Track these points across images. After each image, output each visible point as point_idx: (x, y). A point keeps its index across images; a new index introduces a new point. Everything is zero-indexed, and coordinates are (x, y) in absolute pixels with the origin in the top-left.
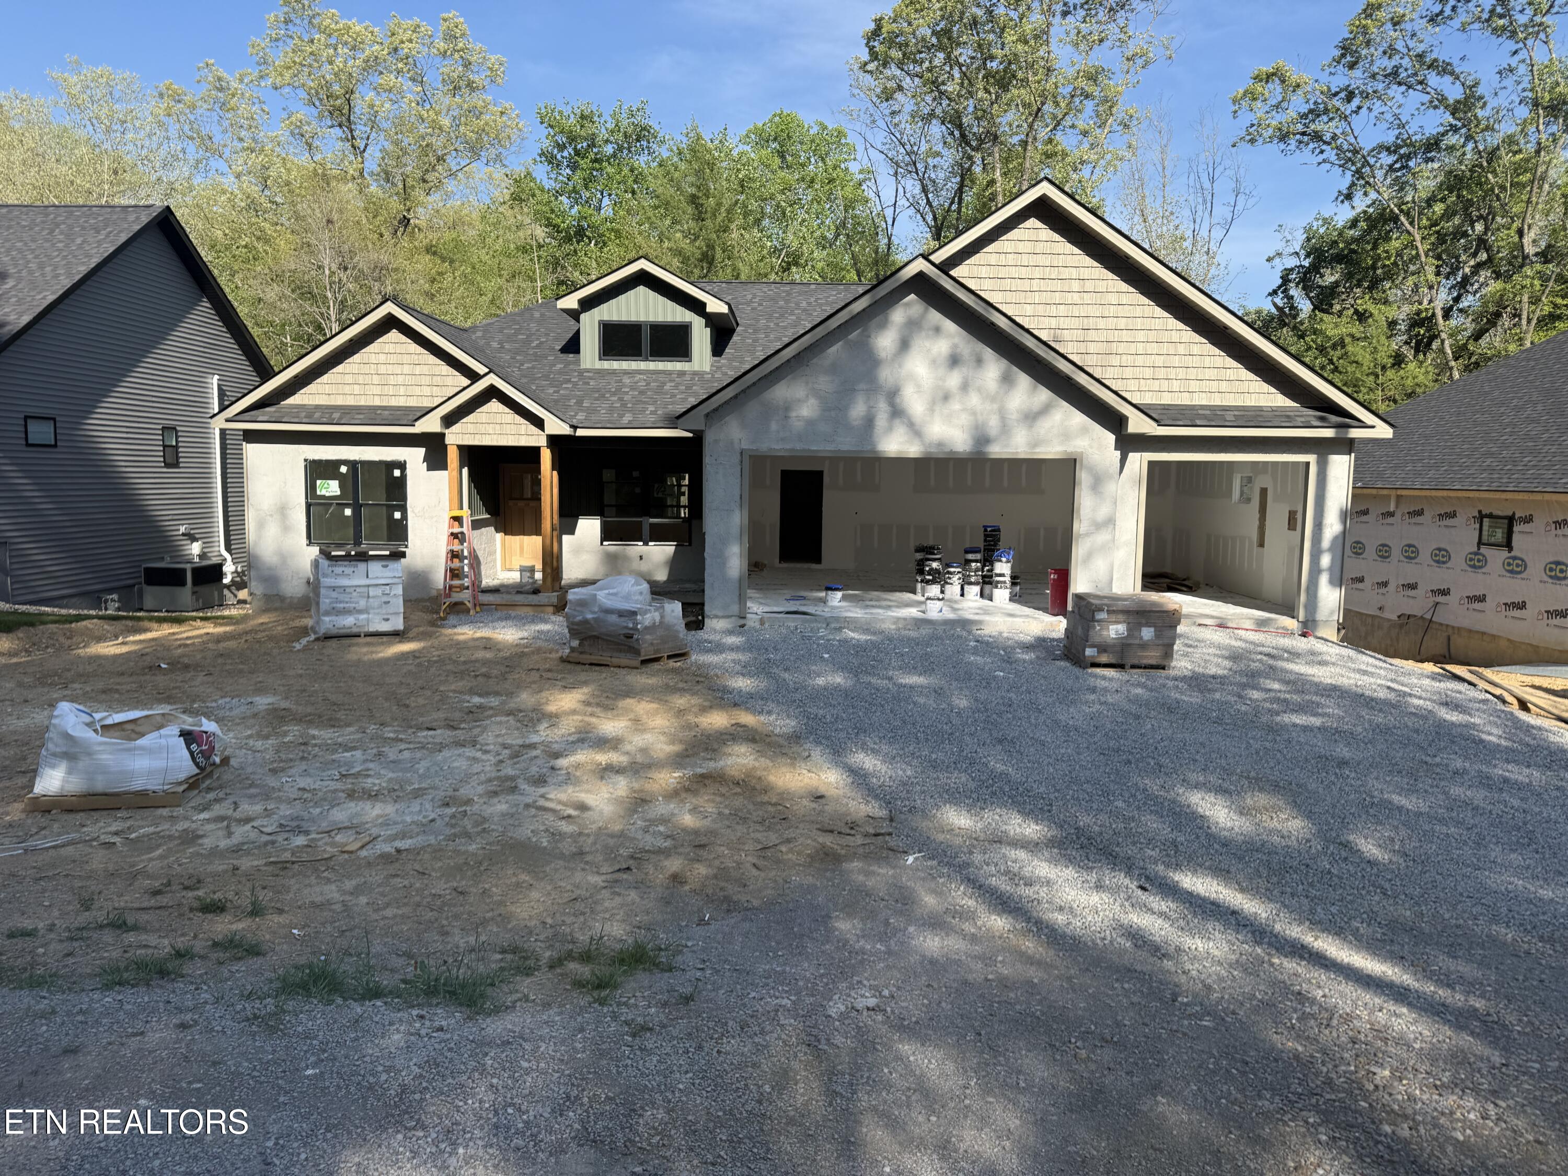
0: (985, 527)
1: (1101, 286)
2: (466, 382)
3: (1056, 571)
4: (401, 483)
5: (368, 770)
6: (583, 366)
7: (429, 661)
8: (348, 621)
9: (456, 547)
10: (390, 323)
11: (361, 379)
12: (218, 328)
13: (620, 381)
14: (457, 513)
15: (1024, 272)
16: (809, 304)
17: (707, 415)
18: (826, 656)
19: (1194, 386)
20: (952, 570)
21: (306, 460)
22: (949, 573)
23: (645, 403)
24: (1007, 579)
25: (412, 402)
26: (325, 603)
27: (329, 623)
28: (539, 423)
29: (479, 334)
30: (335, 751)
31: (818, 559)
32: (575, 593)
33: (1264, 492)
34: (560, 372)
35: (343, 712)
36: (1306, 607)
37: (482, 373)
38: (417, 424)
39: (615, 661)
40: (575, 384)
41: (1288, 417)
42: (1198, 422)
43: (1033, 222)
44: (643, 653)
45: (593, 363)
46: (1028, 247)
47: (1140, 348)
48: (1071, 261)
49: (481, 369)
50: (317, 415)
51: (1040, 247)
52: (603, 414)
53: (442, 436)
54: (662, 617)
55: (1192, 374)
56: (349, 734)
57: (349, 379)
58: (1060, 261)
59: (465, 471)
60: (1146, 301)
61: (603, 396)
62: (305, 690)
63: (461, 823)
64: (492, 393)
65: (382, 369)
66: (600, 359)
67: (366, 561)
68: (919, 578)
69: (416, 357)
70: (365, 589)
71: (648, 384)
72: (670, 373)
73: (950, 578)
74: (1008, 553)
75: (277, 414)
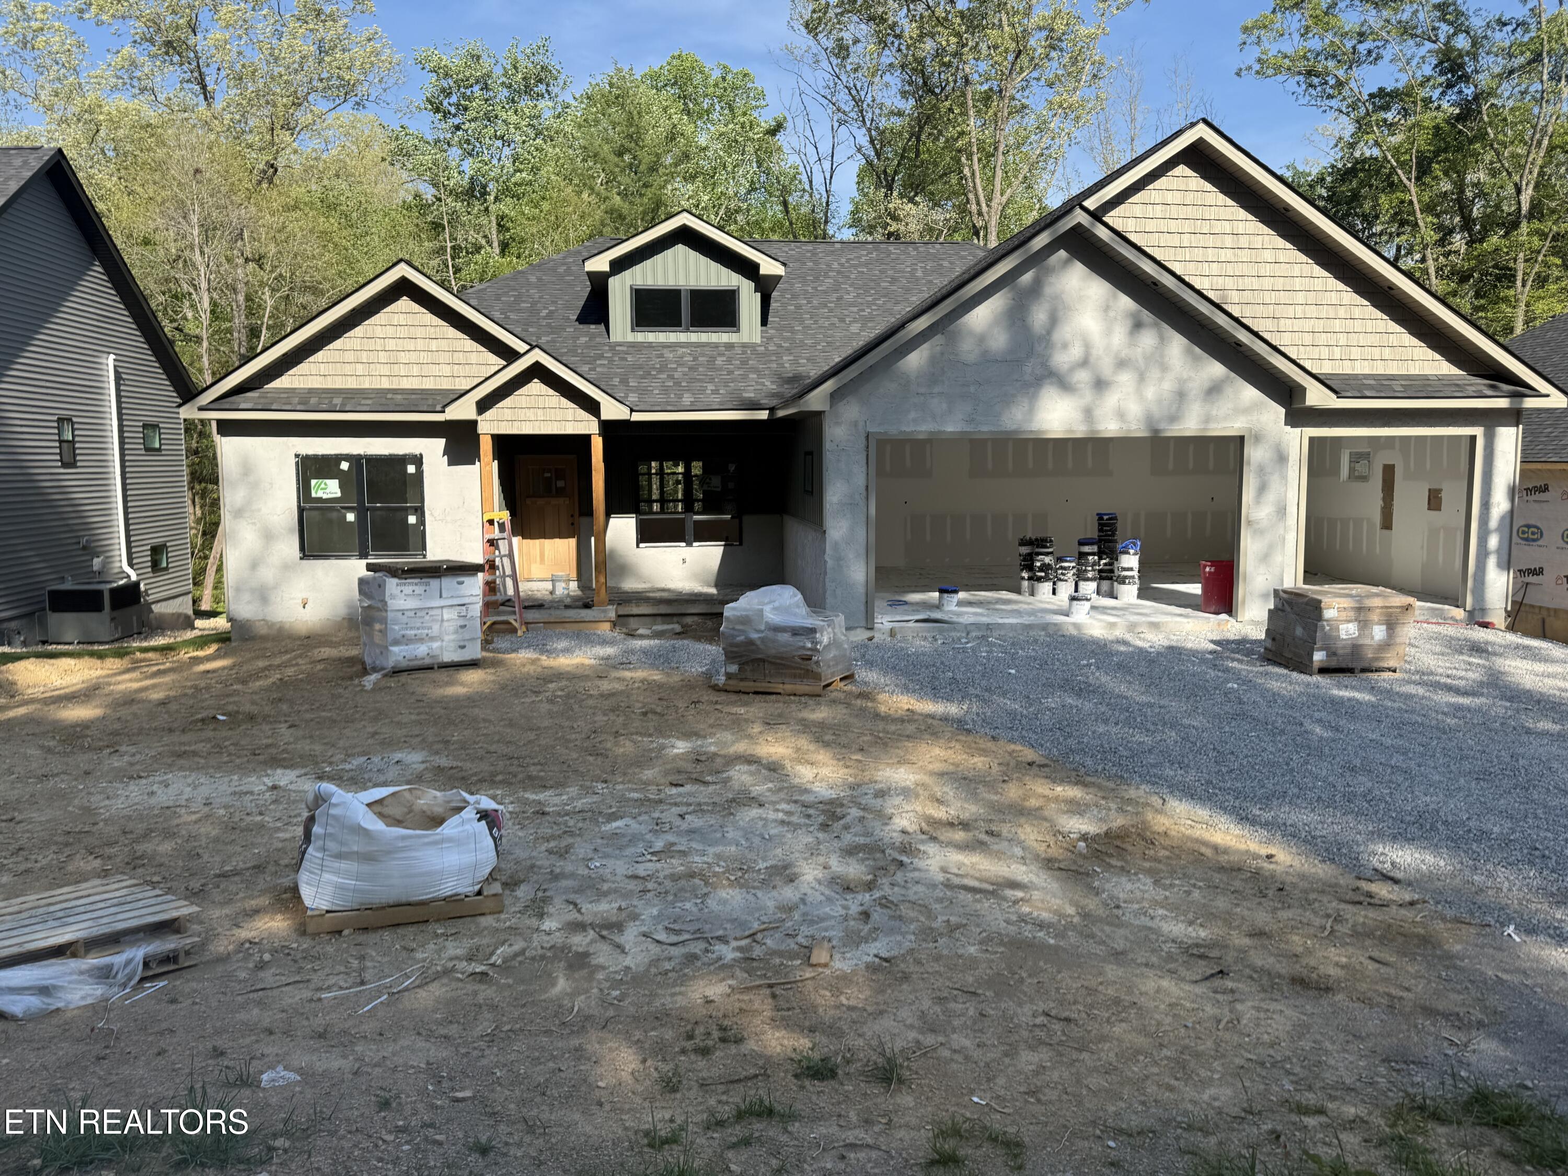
0: (1098, 515)
1: (1258, 242)
2: (501, 362)
3: (1215, 563)
4: (417, 481)
5: (674, 844)
6: (617, 339)
8: (420, 652)
11: (364, 357)
12: (110, 298)
13: (661, 356)
14: (488, 514)
15: (1173, 226)
17: (832, 394)
19: (1355, 353)
20: (1065, 565)
21: (297, 456)
22: (1062, 568)
23: (701, 381)
24: (1135, 573)
25: (445, 385)
26: (394, 630)
27: (398, 654)
28: (592, 407)
32: (734, 609)
33: (1390, 469)
34: (587, 346)
36: (1473, 595)
37: (522, 350)
38: (447, 410)
39: (790, 688)
41: (1457, 385)
42: (1368, 394)
43: (1182, 170)
44: (821, 678)
45: (624, 335)
46: (1177, 197)
47: (1299, 311)
48: (1222, 213)
49: (521, 346)
50: (313, 401)
51: (1190, 198)
52: (657, 396)
53: (475, 423)
56: (579, 796)
57: (350, 356)
58: (1211, 213)
61: (649, 373)
62: (447, 742)
64: (536, 373)
65: (391, 345)
66: (633, 330)
67: (439, 577)
68: (1025, 575)
69: (433, 329)
70: (438, 612)
71: (695, 359)
72: (716, 346)
73: (1063, 574)
74: (1135, 544)
75: (262, 401)
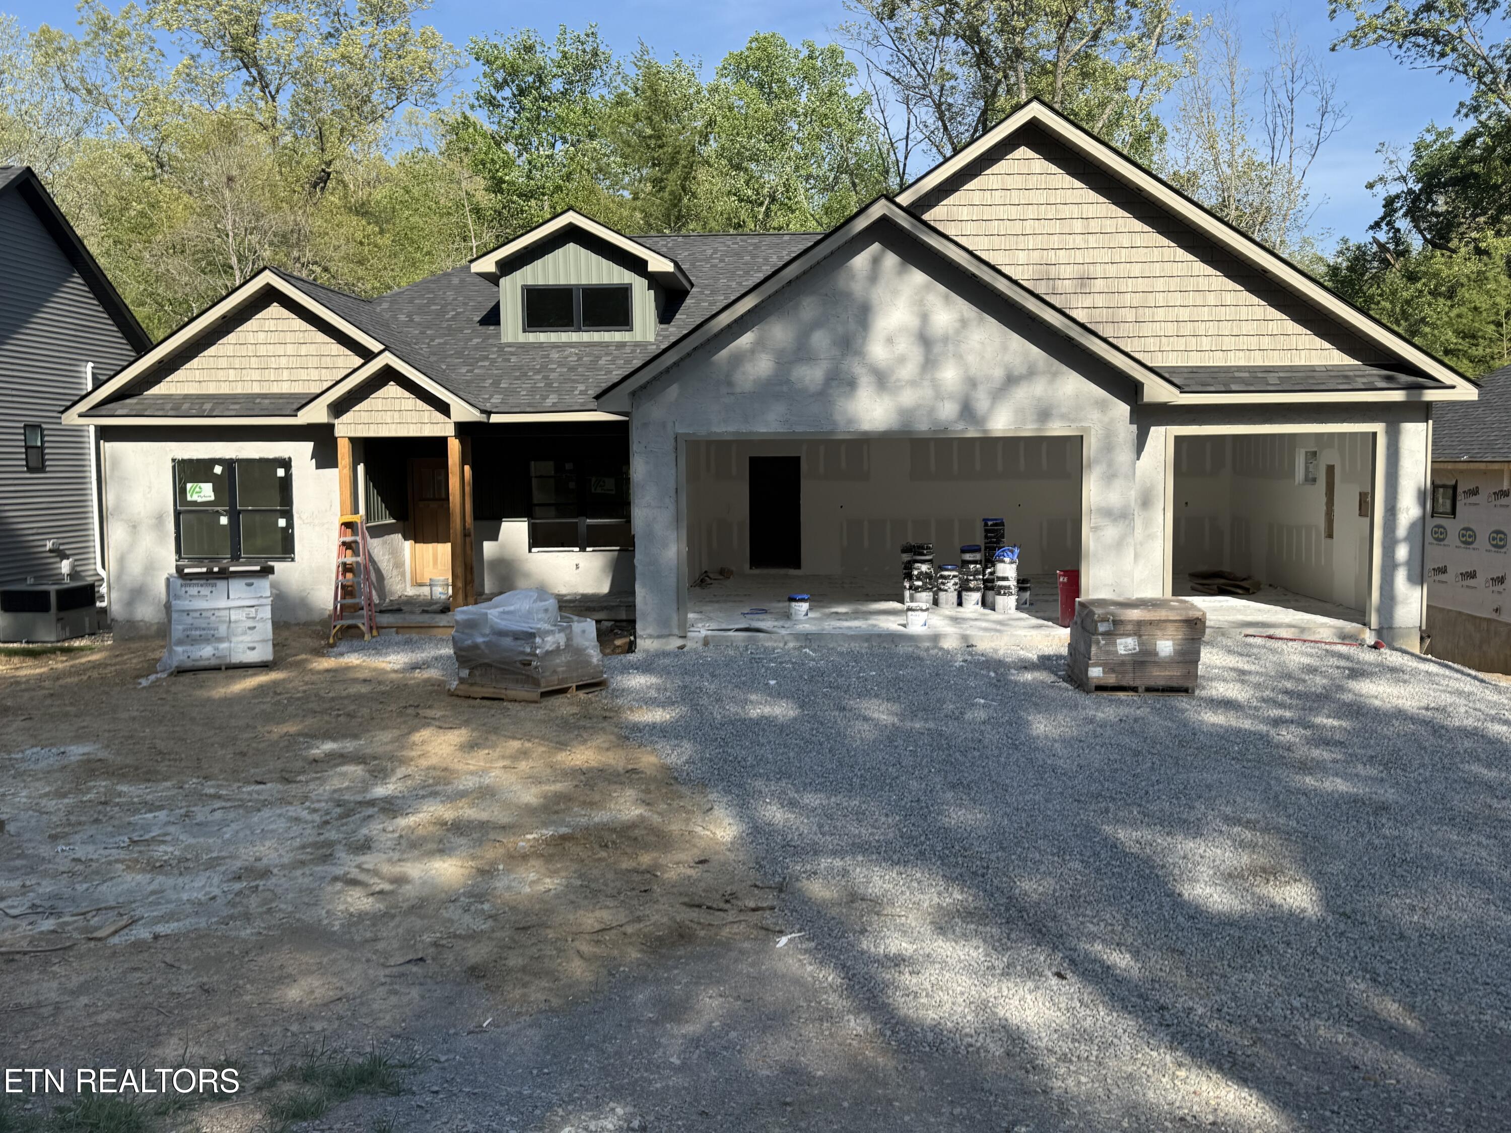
0: (985, 521)
1: (1109, 226)
2: (359, 361)
3: (1066, 573)
4: (286, 485)
5: (165, 835)
6: (504, 340)
7: (289, 699)
8: (206, 653)
9: (350, 559)
10: (268, 296)
11: (237, 363)
13: (547, 356)
14: (350, 518)
15: (1014, 212)
17: (633, 394)
18: (772, 682)
19: (1228, 343)
20: (946, 573)
21: (173, 460)
22: (942, 577)
23: (574, 381)
24: (1012, 583)
25: (294, 389)
26: (177, 630)
27: (181, 654)
28: (444, 408)
29: (385, 305)
30: (136, 811)
31: (797, 565)
32: (463, 612)
33: (1330, 469)
34: (476, 348)
35: (167, 763)
36: (1379, 611)
37: (376, 351)
38: (300, 413)
39: (511, 693)
40: (493, 361)
41: (1346, 377)
42: (1234, 388)
43: (1023, 152)
44: (543, 684)
45: (516, 336)
46: (1017, 182)
48: (1070, 196)
49: (375, 346)
50: (186, 406)
51: (1032, 182)
52: (523, 397)
53: (330, 427)
54: (569, 639)
55: (1226, 328)
56: (164, 789)
57: (223, 363)
58: (1058, 197)
59: (361, 468)
60: (1166, 242)
61: (525, 374)
62: (131, 737)
63: (245, 901)
64: (388, 375)
65: (262, 350)
66: (524, 331)
67: (227, 578)
68: (907, 585)
69: (301, 334)
70: (226, 613)
71: (580, 359)
72: (607, 345)
73: (943, 584)
74: (1012, 552)
75: (138, 407)
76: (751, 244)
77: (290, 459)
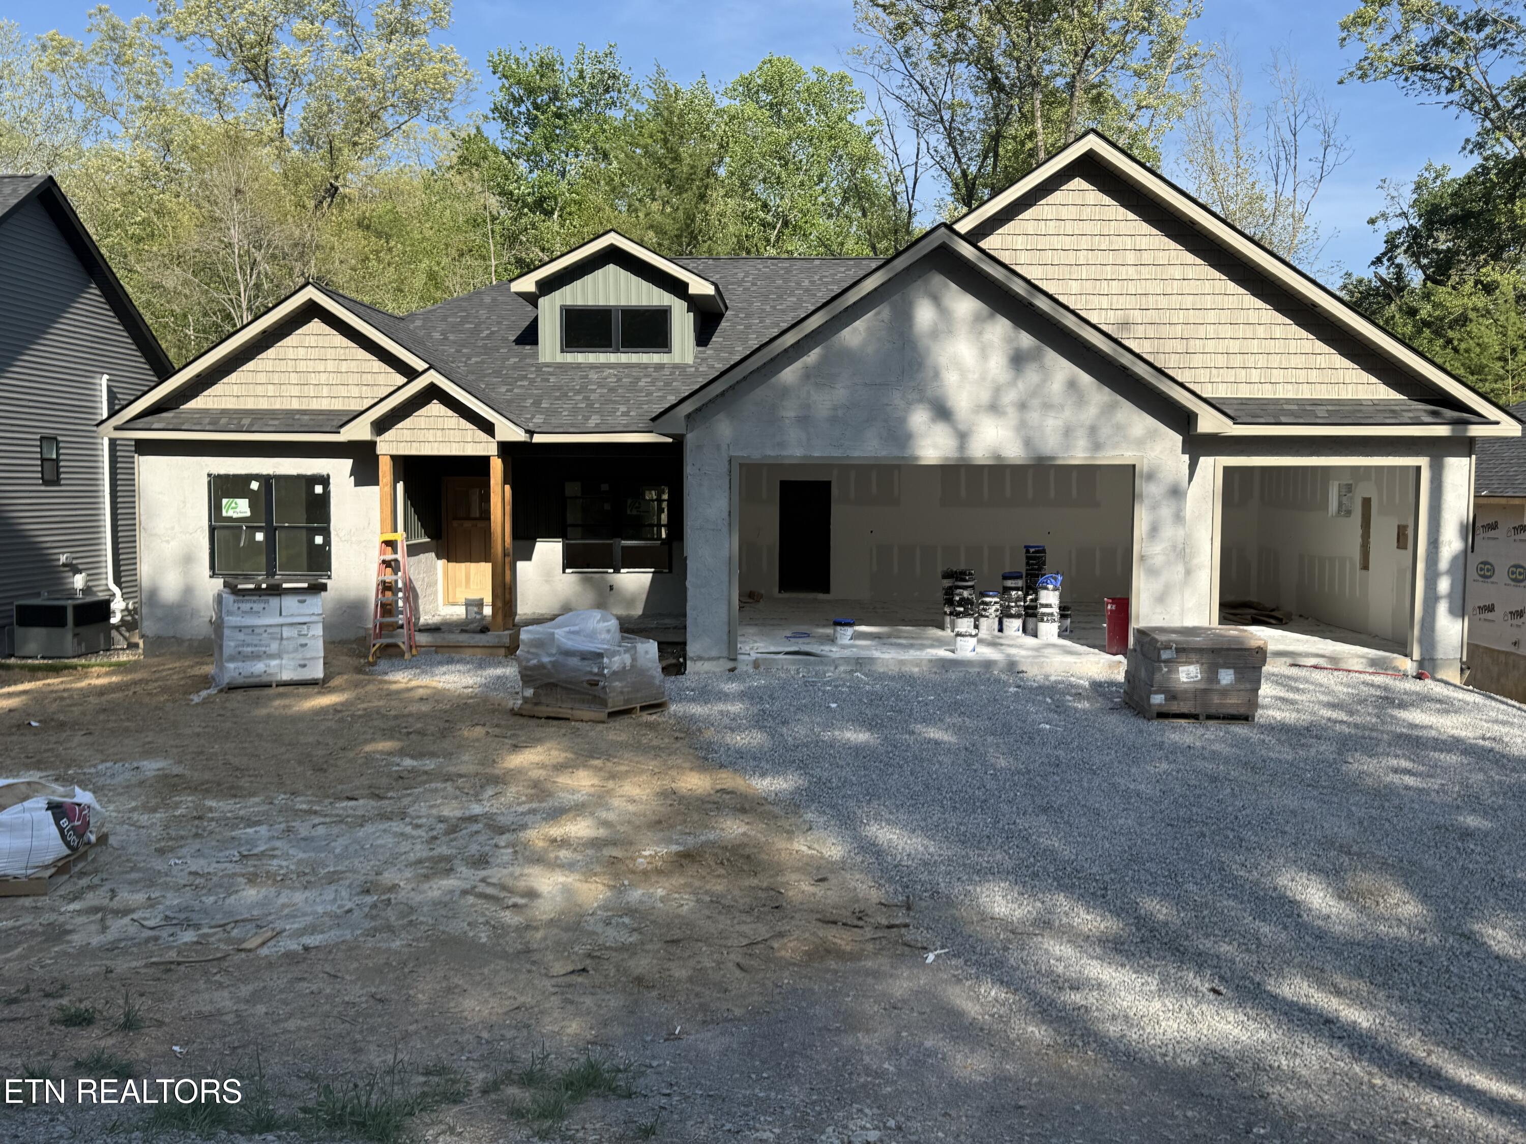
0: (1027, 548)
1: (1162, 258)
2: (401, 380)
3: (1114, 601)
4: (323, 502)
5: (274, 849)
6: (542, 360)
7: (352, 716)
8: (259, 667)
9: (389, 577)
10: (311, 311)
11: (276, 378)
12: (108, 319)
13: (586, 377)
14: (390, 537)
15: (1068, 242)
16: (812, 282)
17: (688, 416)
18: (834, 705)
19: (1277, 375)
20: (987, 599)
21: (209, 475)
22: (984, 603)
23: (615, 402)
24: (1055, 610)
25: (337, 405)
26: (229, 645)
27: (233, 670)
28: (488, 428)
29: (418, 323)
30: (235, 827)
31: (826, 589)
32: (528, 632)
33: (1367, 502)
34: (514, 367)
35: (247, 779)
36: (1421, 642)
37: (420, 369)
38: (342, 430)
39: (578, 714)
40: (532, 381)
41: (1393, 411)
42: (1283, 420)
43: (1078, 183)
44: (610, 705)
45: (553, 355)
46: (1072, 213)
47: (1211, 331)
48: (1124, 228)
49: (419, 365)
50: (223, 421)
51: (1086, 213)
52: (565, 417)
53: (372, 445)
54: (634, 659)
55: (1275, 361)
56: (254, 805)
57: (262, 378)
58: (1112, 228)
59: (400, 486)
60: (1217, 274)
61: (566, 395)
62: (202, 753)
63: (383, 914)
64: (432, 393)
65: (302, 366)
66: (562, 351)
67: (280, 595)
68: (948, 610)
69: (342, 351)
70: (278, 630)
71: (619, 380)
72: (645, 366)
73: (985, 610)
74: (1056, 579)
75: (175, 421)
76: (782, 268)
77: (328, 476)
